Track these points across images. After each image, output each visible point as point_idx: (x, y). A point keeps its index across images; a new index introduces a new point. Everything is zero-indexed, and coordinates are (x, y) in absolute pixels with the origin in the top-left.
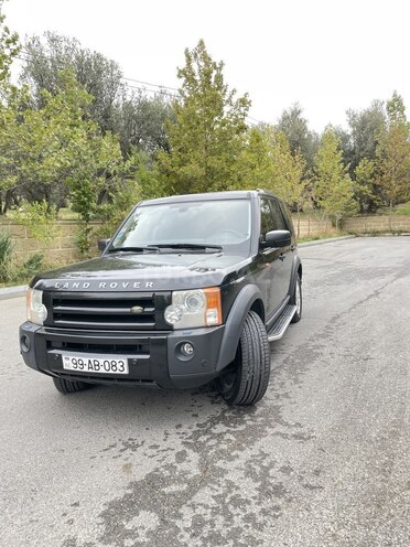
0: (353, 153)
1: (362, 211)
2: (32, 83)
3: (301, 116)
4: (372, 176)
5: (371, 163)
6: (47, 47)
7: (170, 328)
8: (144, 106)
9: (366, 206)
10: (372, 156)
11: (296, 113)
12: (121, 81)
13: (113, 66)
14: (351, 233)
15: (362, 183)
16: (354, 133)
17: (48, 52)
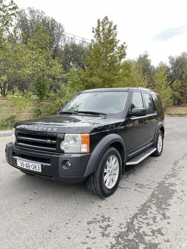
0: (172, 76)
1: (174, 104)
2: (20, 31)
3: (148, 58)
4: (180, 88)
5: (180, 82)
6: (29, 15)
7: (63, 152)
8: (74, 46)
9: (176, 102)
10: (181, 78)
11: (146, 56)
12: (63, 33)
13: (60, 26)
14: (169, 114)
15: (175, 91)
16: (172, 68)
17: (29, 18)
